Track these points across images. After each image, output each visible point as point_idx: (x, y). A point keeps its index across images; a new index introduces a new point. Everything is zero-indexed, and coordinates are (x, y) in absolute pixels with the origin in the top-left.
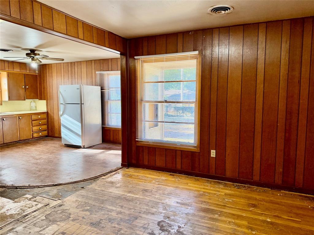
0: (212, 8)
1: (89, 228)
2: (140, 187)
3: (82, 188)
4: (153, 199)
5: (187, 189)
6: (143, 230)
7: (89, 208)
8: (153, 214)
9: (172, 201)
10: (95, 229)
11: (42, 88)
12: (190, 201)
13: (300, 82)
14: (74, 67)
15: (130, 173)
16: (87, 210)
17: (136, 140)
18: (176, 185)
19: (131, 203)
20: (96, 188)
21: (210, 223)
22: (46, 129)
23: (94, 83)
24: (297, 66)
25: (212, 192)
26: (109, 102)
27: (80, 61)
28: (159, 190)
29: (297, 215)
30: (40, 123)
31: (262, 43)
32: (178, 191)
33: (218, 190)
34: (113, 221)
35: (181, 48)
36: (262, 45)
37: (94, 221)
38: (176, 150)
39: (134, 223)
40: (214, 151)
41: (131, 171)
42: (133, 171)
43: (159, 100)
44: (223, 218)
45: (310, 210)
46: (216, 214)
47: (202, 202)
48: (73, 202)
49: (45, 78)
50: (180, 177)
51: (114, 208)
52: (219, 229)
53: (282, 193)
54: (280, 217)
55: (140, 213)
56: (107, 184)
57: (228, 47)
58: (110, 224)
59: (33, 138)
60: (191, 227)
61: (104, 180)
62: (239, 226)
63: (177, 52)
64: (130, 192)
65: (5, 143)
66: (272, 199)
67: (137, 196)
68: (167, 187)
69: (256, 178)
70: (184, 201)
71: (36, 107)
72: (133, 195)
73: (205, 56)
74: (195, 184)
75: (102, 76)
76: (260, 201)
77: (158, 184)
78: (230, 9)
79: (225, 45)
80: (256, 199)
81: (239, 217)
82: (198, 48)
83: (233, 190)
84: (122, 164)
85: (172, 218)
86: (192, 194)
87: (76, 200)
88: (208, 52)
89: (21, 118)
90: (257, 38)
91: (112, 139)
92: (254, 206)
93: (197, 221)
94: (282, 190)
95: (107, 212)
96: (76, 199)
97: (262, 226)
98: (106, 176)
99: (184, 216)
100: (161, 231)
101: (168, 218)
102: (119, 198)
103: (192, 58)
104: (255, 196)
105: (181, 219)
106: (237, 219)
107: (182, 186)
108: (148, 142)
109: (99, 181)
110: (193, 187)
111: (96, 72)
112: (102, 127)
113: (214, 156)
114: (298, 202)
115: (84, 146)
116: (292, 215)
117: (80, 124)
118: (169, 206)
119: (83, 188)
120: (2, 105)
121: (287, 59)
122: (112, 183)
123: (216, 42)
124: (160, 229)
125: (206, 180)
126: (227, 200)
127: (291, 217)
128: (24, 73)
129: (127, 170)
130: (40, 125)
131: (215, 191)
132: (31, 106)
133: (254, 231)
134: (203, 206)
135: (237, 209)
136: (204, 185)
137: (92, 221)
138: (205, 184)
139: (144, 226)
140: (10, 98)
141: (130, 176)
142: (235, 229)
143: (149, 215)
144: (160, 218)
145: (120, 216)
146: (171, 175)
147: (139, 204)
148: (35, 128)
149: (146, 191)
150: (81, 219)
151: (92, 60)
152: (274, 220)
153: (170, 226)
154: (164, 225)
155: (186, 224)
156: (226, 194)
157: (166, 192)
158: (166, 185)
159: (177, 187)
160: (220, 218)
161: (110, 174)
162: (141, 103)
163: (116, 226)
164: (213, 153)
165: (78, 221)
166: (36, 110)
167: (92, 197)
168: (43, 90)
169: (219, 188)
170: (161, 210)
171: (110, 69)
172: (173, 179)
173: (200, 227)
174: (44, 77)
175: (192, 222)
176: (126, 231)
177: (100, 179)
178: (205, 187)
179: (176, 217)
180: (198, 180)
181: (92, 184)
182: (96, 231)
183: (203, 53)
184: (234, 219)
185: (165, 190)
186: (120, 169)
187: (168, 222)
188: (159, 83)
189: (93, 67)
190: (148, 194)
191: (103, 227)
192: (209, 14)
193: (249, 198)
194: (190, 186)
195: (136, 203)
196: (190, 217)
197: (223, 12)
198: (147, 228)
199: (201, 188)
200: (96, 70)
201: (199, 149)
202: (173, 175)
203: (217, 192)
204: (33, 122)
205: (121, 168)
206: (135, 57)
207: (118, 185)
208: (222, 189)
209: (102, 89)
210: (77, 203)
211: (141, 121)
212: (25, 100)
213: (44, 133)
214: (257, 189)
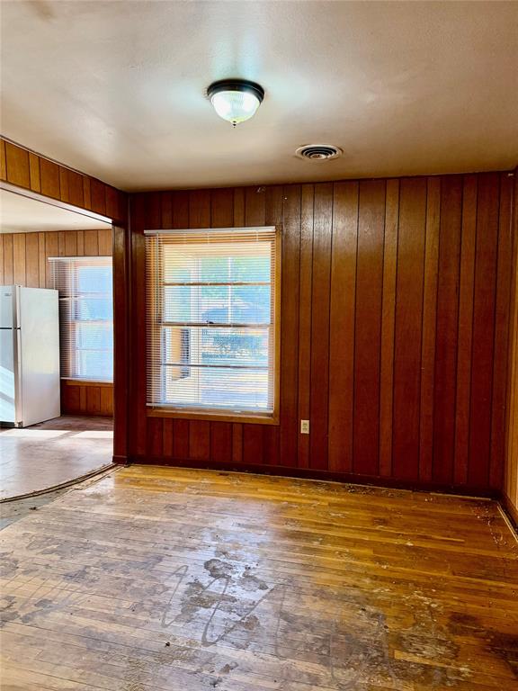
0: (303, 148)
1: (64, 584)
2: (159, 501)
3: (31, 509)
4: (190, 522)
5: (254, 499)
6: (178, 579)
7: (55, 547)
8: (193, 549)
9: (229, 524)
10: (78, 586)
12: (263, 521)
13: (458, 289)
15: (135, 476)
16: (52, 552)
17: (148, 404)
18: (234, 493)
19: (144, 532)
20: (63, 508)
21: (305, 558)
23: (42, 284)
24: (453, 261)
25: (304, 501)
26: (78, 325)
27: (9, 234)
28: (201, 504)
29: (458, 532)
31: (392, 216)
32: (239, 504)
33: (316, 496)
34: (111, 568)
35: (242, 218)
36: (391, 221)
37: (72, 570)
38: (232, 423)
39: (157, 567)
40: (307, 422)
41: (136, 471)
42: (140, 472)
43: (193, 321)
44: (329, 547)
45: (479, 522)
46: (314, 540)
47: (287, 520)
48: (17, 537)
50: (241, 478)
51: (111, 544)
52: (321, 565)
53: (433, 497)
54: (430, 538)
55: (167, 549)
56: (86, 499)
57: (331, 220)
58: (106, 573)
60: (270, 566)
61: (79, 491)
62: (358, 558)
63: (232, 225)
64: (140, 511)
66: (414, 507)
67: (156, 519)
68: (215, 497)
69: (385, 471)
70: (252, 522)
72: (147, 518)
73: (287, 236)
74: (270, 489)
75: (62, 267)
76: (395, 512)
77: (198, 494)
78: (335, 152)
79: (325, 217)
80: (386, 510)
81: (357, 543)
82: (274, 221)
83: (343, 497)
84: (114, 458)
85: (232, 552)
86: (266, 508)
87: (24, 534)
88: (293, 228)
90: (382, 207)
91: (83, 406)
92: (384, 522)
93: (281, 555)
94: (432, 491)
95: (97, 553)
96: (24, 532)
97: (398, 555)
98: (82, 484)
99: (255, 547)
100: (212, 579)
101: (224, 553)
102: (117, 523)
103: (263, 238)
104: (383, 505)
105: (249, 554)
106: (354, 546)
107: (246, 495)
108: (172, 409)
109: (69, 495)
110: (267, 494)
111: (49, 258)
112: (61, 381)
113: (307, 432)
114: (460, 511)
115: (19, 423)
116: (449, 532)
117: (12, 375)
118: (223, 532)
119: (35, 508)
121: (436, 247)
122: (97, 496)
123: (308, 211)
124: (212, 575)
125: (291, 480)
126: (333, 515)
127: (448, 537)
129: (127, 470)
131: (309, 499)
133: (383, 564)
134: (289, 528)
135: (353, 529)
136: (289, 490)
137: (67, 571)
138: (289, 488)
139: (179, 572)
141: (136, 482)
142: (351, 564)
143: (186, 551)
144: (209, 555)
145: (127, 557)
146: (221, 474)
147: (162, 533)
149: (173, 507)
150: (43, 568)
151: (38, 232)
152: (418, 544)
153: (230, 567)
154: (218, 567)
155: (259, 562)
156: (331, 505)
157: (215, 508)
158: (214, 495)
159: (235, 497)
160: (322, 547)
161: (91, 479)
162: (158, 327)
163: (121, 575)
164: (305, 426)
165: (37, 573)
167: (58, 526)
169: (318, 493)
170: (208, 540)
171: (80, 252)
172: (227, 483)
173: (286, 564)
175: (271, 557)
176: (141, 585)
177: (70, 490)
178: (291, 494)
179: (239, 551)
180: (276, 481)
181: (53, 501)
182: (79, 589)
183: (285, 231)
184: (348, 546)
185: (212, 504)
186: (111, 468)
187: (225, 561)
188: (192, 287)
189: (42, 248)
190: (179, 514)
191: (93, 581)
192: (296, 157)
193: (374, 509)
194: (261, 493)
195: (156, 532)
196: (266, 550)
197: (323, 156)
198: (183, 575)
199: (283, 496)
200: (48, 253)
201: (277, 419)
202: (227, 475)
203: (314, 502)
205: (114, 467)
206: (145, 232)
207: (112, 500)
208: (322, 494)
209: (61, 295)
210: (27, 540)
211: (159, 364)
214: (387, 492)
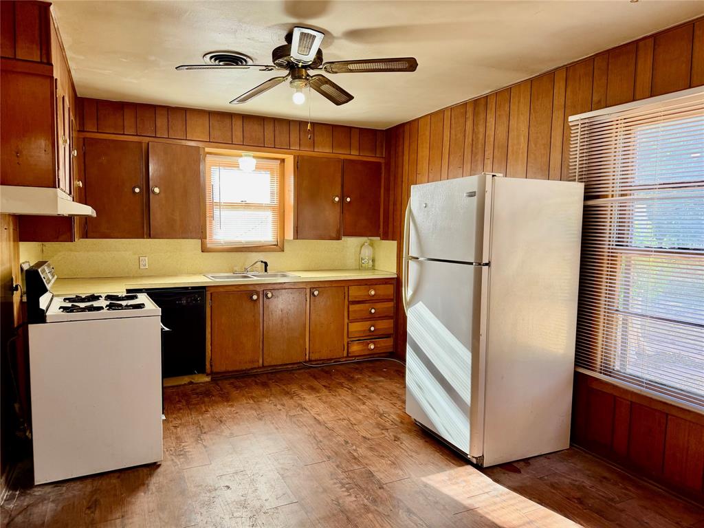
11: (391, 203)
14: (482, 116)
22: (392, 332)
23: (555, 173)
27: (507, 89)
30: (373, 311)
49: (400, 170)
59: (348, 356)
65: (266, 367)
71: (373, 261)
75: (594, 132)
89: (316, 293)
111: (571, 118)
115: (477, 458)
117: (467, 356)
120: (283, 251)
128: (342, 157)
130: (372, 318)
132: (362, 256)
140: (298, 234)
148: (356, 327)
151: (554, 71)
166: (373, 268)
168: (391, 207)
171: (643, 89)
174: (396, 167)
189: (558, 101)
200: (569, 109)
204: (353, 308)
209: (591, 194)
212: (338, 238)
213: (383, 345)
